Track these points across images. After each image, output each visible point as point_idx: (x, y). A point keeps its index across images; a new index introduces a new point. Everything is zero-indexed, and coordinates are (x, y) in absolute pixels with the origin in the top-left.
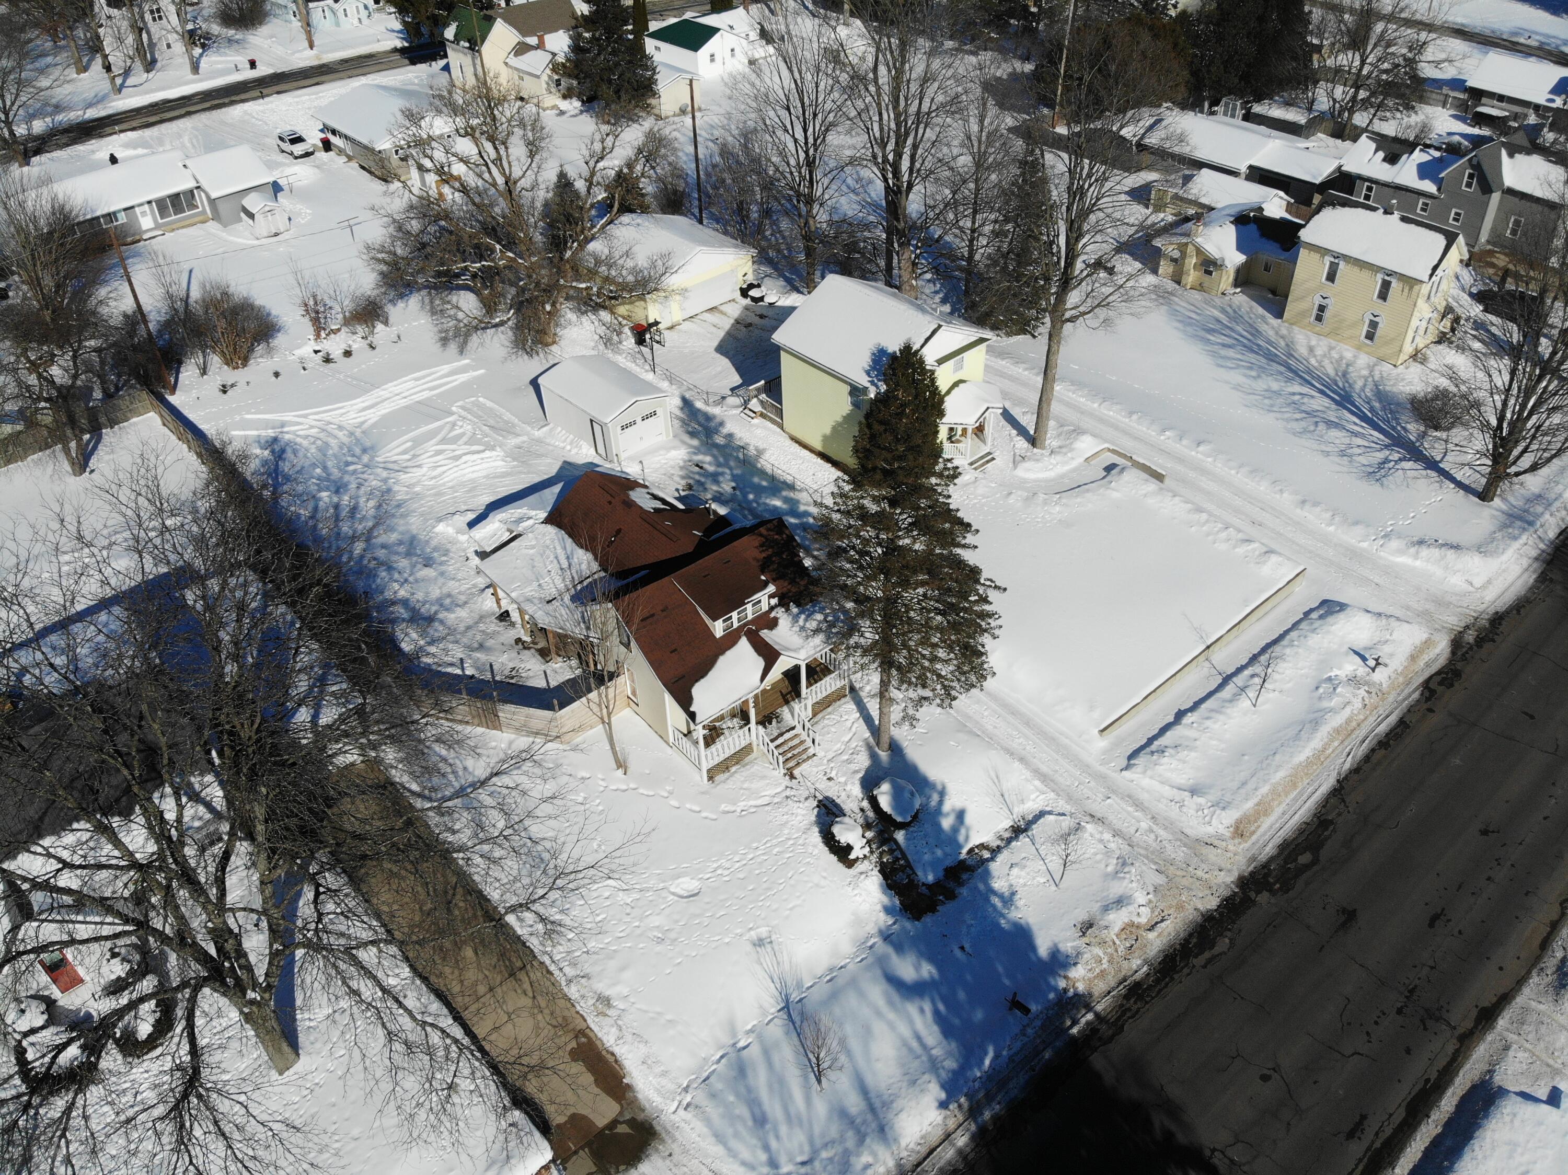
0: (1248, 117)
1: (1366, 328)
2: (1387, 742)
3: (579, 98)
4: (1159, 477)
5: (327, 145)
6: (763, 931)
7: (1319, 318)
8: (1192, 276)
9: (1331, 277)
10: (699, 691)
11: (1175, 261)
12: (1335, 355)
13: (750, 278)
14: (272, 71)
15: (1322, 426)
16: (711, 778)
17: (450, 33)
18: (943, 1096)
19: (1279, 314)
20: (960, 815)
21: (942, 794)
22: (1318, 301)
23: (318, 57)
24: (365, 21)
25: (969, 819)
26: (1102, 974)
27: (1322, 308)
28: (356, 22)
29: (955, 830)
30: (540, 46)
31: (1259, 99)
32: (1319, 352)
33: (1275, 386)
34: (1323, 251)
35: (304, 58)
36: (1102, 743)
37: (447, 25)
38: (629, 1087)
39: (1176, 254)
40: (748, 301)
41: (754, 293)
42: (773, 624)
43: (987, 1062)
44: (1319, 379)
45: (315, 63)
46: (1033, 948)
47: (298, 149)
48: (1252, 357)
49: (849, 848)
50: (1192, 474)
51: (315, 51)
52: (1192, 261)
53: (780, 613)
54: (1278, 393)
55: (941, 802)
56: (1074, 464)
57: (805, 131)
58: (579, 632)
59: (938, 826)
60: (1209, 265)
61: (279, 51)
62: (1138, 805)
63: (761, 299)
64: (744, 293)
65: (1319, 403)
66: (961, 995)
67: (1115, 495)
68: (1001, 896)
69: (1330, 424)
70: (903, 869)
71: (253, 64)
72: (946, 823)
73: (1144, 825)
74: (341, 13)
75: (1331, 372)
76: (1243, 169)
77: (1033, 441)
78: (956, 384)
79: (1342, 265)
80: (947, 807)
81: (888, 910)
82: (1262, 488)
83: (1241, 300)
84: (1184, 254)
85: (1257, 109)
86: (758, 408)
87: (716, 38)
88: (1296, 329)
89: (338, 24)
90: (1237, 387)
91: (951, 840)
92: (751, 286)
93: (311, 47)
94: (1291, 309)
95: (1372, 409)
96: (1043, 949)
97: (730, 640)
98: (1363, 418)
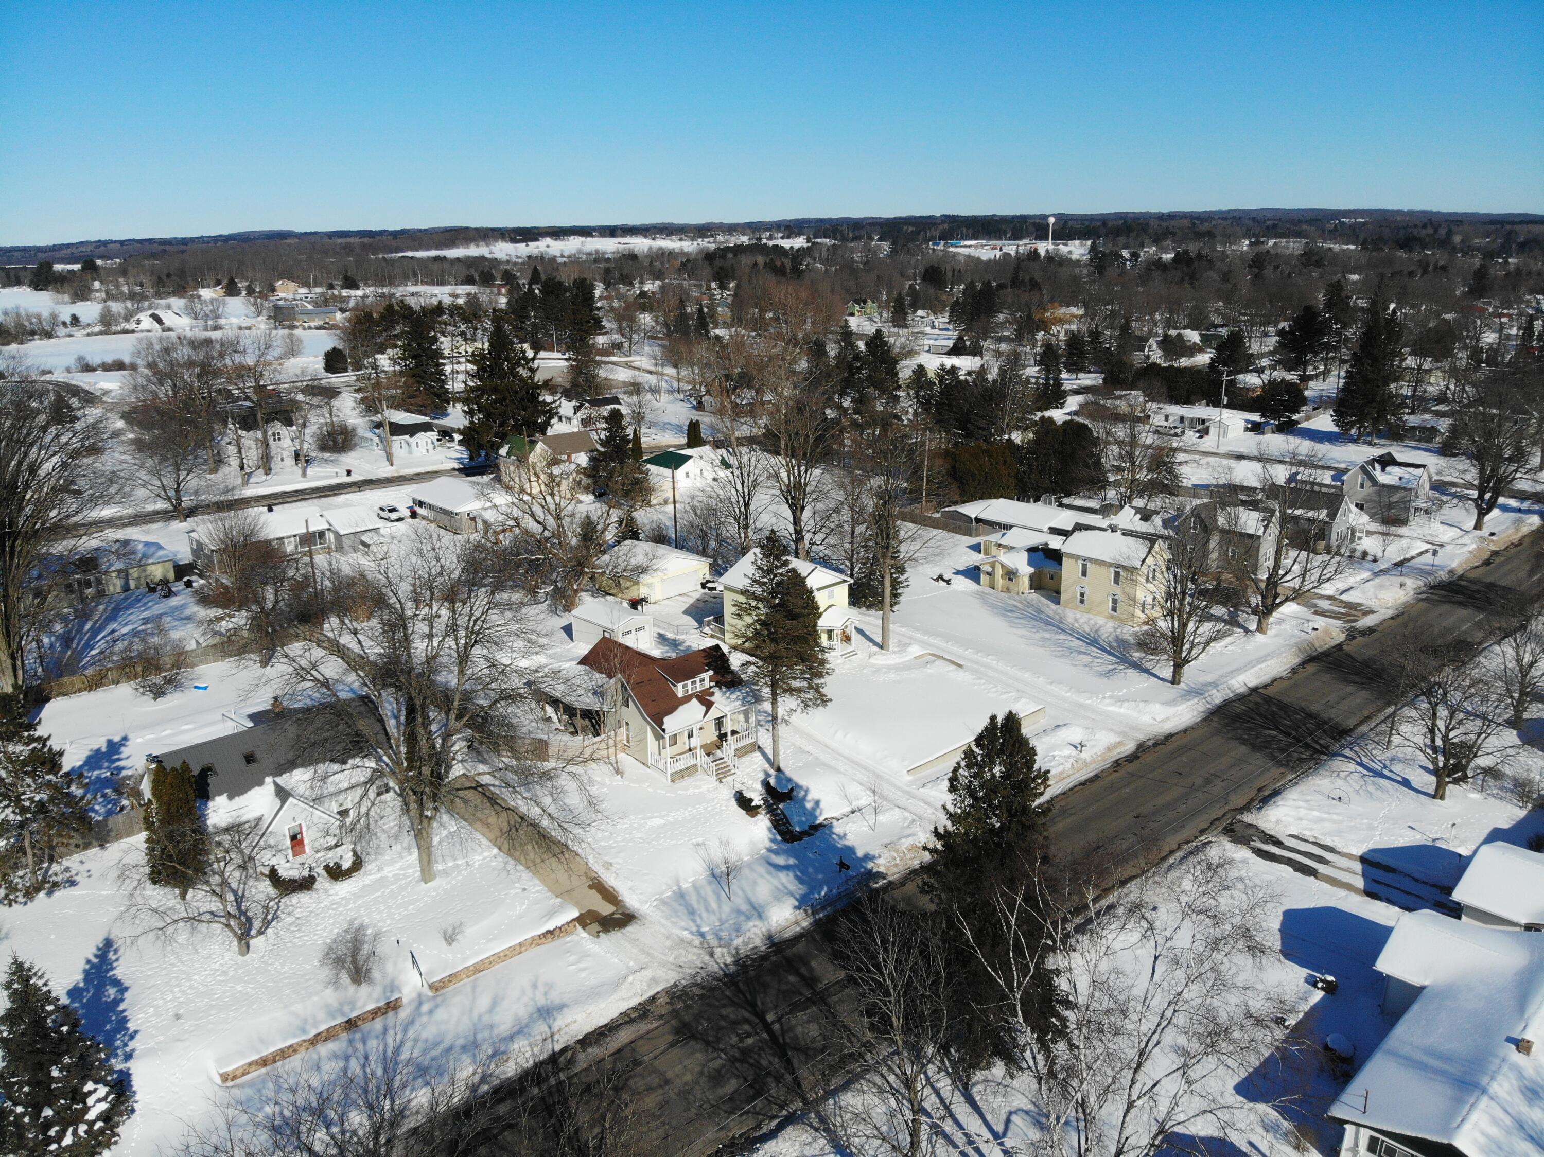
0: (1060, 505)
1: (1110, 604)
2: (1083, 784)
3: (594, 493)
4: (960, 666)
5: (414, 515)
6: (700, 840)
7: (1082, 601)
8: (1000, 582)
9: (1084, 574)
10: (667, 720)
11: (989, 574)
12: (1092, 622)
13: (708, 577)
14: (362, 478)
15: (1075, 654)
16: (673, 781)
17: (503, 451)
18: (797, 903)
19: (1058, 602)
20: (817, 803)
21: (807, 791)
22: (1079, 591)
23: (397, 471)
24: (431, 451)
25: (822, 805)
26: (896, 865)
27: (1082, 595)
28: (424, 451)
29: (814, 809)
30: (569, 460)
31: (1068, 495)
32: (1082, 621)
33: (1047, 636)
34: (1076, 557)
35: (386, 471)
36: (909, 778)
37: (500, 446)
38: (621, 901)
39: (989, 569)
40: (706, 591)
41: (709, 585)
42: (712, 694)
43: (823, 893)
44: (1078, 633)
45: (396, 475)
46: (855, 854)
47: (394, 516)
48: (1035, 623)
49: (751, 800)
50: (982, 669)
51: (394, 468)
52: (999, 572)
53: (716, 690)
54: (1049, 639)
55: (806, 795)
56: (907, 659)
57: (743, 484)
58: (596, 707)
59: (804, 807)
60: (1011, 575)
61: (367, 467)
62: (927, 803)
63: (715, 589)
64: (703, 586)
65: (1076, 643)
66: (811, 870)
67: (929, 671)
68: (838, 836)
69: (1080, 653)
70: (784, 824)
71: (349, 473)
72: (809, 805)
73: (929, 811)
74: (414, 445)
75: (1087, 629)
76: (1046, 529)
77: (881, 647)
78: (830, 606)
79: (1089, 565)
80: (809, 797)
81: (773, 841)
82: (1027, 675)
83: (1034, 597)
84: (993, 568)
85: (1066, 501)
86: (710, 632)
87: (690, 462)
88: (1068, 610)
89: (410, 452)
90: (1022, 636)
91: (812, 814)
92: (708, 581)
93: (392, 465)
94: (1063, 597)
95: (1111, 647)
96: (860, 853)
97: (687, 699)
98: (1104, 650)
